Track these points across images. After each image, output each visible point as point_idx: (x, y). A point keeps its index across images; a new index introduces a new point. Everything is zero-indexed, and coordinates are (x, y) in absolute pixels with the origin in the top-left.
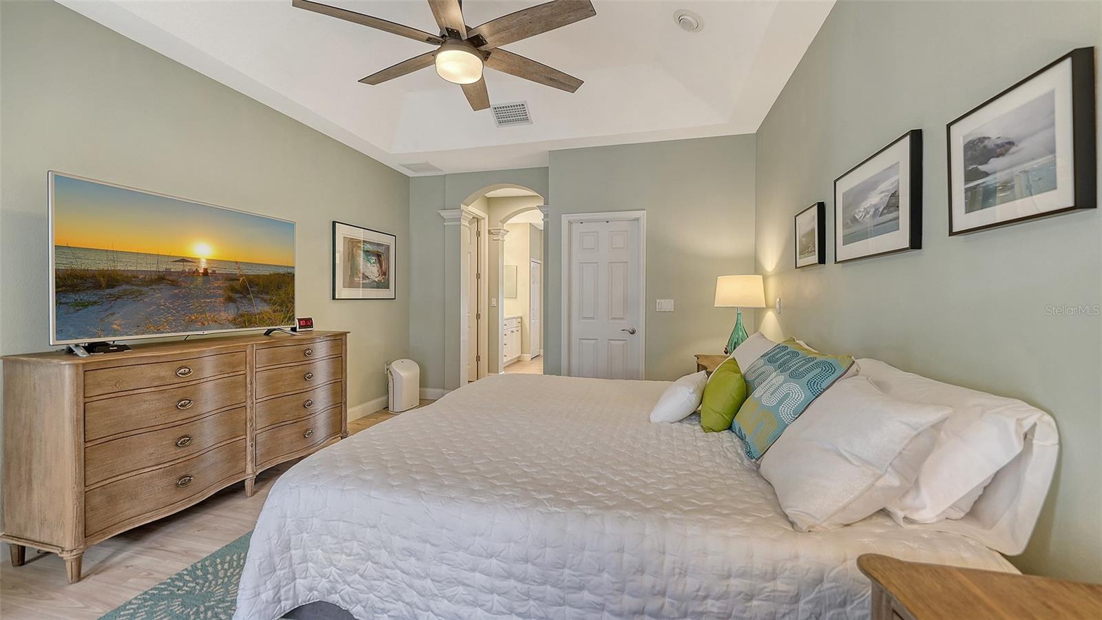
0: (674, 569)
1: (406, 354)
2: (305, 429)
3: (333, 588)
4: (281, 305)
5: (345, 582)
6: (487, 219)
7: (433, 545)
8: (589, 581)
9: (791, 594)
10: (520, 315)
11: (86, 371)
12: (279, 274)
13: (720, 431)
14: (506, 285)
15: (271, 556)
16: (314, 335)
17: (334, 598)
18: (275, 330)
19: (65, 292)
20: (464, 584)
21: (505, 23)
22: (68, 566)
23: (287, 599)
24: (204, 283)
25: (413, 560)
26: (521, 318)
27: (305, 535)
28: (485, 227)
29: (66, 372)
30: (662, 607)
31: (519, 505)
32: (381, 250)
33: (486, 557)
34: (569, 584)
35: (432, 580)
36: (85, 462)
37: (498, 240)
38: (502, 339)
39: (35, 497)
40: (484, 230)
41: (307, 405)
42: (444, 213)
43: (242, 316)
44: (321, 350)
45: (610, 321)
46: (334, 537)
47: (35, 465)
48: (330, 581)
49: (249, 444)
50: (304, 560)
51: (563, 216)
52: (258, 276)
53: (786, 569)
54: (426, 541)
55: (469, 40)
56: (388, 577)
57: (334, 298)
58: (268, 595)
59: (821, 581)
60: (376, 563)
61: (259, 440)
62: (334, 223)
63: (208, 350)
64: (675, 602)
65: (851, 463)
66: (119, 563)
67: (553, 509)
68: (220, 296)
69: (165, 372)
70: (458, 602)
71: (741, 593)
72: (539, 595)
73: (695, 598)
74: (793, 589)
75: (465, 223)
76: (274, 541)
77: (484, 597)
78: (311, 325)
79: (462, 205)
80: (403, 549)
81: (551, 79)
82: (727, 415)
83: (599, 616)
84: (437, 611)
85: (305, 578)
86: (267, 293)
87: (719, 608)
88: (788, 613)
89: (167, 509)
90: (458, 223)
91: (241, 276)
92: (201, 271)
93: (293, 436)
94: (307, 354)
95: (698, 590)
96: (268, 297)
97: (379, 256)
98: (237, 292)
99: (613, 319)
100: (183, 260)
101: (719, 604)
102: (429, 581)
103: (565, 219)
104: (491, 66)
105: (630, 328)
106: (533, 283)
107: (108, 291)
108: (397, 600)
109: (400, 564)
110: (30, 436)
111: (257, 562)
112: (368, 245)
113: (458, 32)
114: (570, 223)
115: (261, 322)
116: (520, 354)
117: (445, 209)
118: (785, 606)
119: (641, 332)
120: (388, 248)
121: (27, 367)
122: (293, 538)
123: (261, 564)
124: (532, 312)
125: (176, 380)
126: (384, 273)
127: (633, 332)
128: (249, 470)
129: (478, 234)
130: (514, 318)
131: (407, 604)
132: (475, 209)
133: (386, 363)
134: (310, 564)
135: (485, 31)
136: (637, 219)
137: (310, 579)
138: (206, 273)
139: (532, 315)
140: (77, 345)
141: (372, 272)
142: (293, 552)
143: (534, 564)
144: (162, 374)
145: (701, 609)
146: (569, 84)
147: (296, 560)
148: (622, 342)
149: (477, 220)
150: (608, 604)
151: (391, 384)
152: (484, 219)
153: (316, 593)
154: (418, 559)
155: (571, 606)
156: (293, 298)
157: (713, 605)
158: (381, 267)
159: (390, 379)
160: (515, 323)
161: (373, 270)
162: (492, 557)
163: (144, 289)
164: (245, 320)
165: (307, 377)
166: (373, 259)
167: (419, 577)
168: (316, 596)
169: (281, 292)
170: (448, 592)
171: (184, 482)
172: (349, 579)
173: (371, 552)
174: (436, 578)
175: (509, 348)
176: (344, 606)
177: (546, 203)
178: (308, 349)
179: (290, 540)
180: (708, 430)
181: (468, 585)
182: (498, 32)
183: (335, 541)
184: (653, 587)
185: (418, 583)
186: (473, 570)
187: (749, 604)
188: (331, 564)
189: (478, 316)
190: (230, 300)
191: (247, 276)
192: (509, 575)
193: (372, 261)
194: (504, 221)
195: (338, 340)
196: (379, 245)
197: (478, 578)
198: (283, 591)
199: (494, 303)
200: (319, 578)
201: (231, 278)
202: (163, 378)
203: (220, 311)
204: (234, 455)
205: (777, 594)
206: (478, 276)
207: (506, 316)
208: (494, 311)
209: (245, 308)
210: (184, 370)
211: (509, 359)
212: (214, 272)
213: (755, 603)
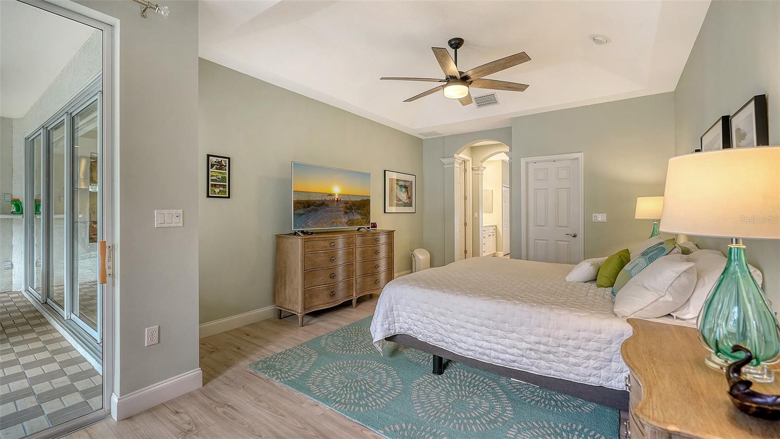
0: (554, 326)
1: (422, 246)
2: (376, 279)
3: (410, 328)
4: (364, 216)
5: (415, 325)
6: (471, 161)
7: (450, 311)
8: (516, 329)
9: (608, 340)
10: (495, 224)
11: (305, 241)
12: (364, 200)
13: (607, 287)
14: (485, 204)
15: (387, 312)
16: (378, 231)
17: (410, 332)
18: (361, 228)
19: (296, 209)
20: (464, 328)
21: (480, 69)
22: (299, 319)
23: (392, 330)
24: (337, 205)
25: (442, 317)
26: (496, 226)
27: (399, 306)
28: (469, 166)
29: (299, 241)
30: (549, 341)
31: (486, 298)
32: (407, 184)
33: (472, 317)
34: (508, 330)
35: (450, 325)
36: (305, 278)
37: (479, 174)
38: (482, 241)
39: (287, 291)
40: (469, 168)
41: (377, 267)
42: (444, 160)
43: (350, 220)
44: (383, 239)
45: (557, 228)
46: (410, 307)
47: (287, 278)
48: (409, 325)
49: (354, 282)
50: (398, 316)
51: (521, 159)
52: (356, 201)
53: (606, 330)
54: (448, 310)
55: (461, 78)
56: (432, 323)
57: (385, 212)
58: (386, 326)
59: (623, 336)
60: (427, 317)
61: (358, 282)
62: (385, 171)
63: (340, 236)
64: (554, 340)
65: (649, 290)
66: (313, 323)
67: (501, 301)
68: (342, 211)
69: (326, 244)
70: (461, 335)
71: (584, 338)
72: (495, 333)
73: (563, 339)
74: (609, 338)
75: (456, 165)
76: (388, 306)
77: (471, 333)
78: (376, 227)
79: (455, 155)
80: (439, 312)
81: (508, 87)
82: (612, 279)
83: (521, 343)
84: (452, 338)
85: (399, 323)
86: (360, 210)
87: (575, 344)
88: (607, 348)
89: (327, 305)
90: (452, 166)
91: (350, 201)
92: (336, 199)
93: (371, 282)
94: (377, 240)
95: (565, 335)
96: (359, 211)
97: (406, 187)
98: (348, 209)
99: (559, 227)
100: (330, 195)
101: (574, 342)
102: (449, 326)
103: (523, 161)
104: (474, 86)
105: (572, 233)
106: (505, 202)
107: (308, 209)
108: (436, 333)
109: (437, 318)
110: (285, 267)
111: (382, 313)
112: (402, 182)
113: (455, 77)
114: (527, 163)
115: (357, 224)
116: (495, 252)
117: (444, 158)
118: (605, 345)
119: (581, 236)
120: (411, 182)
121: (284, 239)
122: (394, 306)
123: (383, 314)
124: (504, 222)
125: (331, 248)
126: (410, 198)
127: (575, 236)
128: (354, 295)
129: (465, 170)
130: (491, 226)
131: (440, 334)
132: (463, 155)
133: (411, 250)
134: (400, 318)
135: (470, 73)
136: (577, 159)
137: (401, 324)
138: (337, 201)
139: (504, 224)
140: (298, 231)
141: (403, 197)
142: (394, 312)
143: (492, 321)
144: (326, 245)
145: (566, 343)
146: (521, 88)
147: (395, 315)
148: (567, 243)
149: (465, 162)
150: (524, 338)
151: (414, 263)
152: (469, 161)
153: (402, 330)
154: (444, 316)
155: (509, 339)
156: (370, 212)
157: (571, 342)
158: (408, 194)
159: (413, 260)
160: (491, 230)
161: (403, 196)
162: (475, 317)
163: (318, 208)
164: (351, 223)
165: (377, 252)
166: (404, 190)
167: (445, 324)
168: (402, 331)
169: (365, 209)
170: (457, 330)
171: (333, 295)
172: (416, 324)
173: (426, 312)
174: (452, 324)
175: (487, 247)
176: (413, 335)
177: (511, 150)
178: (377, 238)
179: (393, 307)
180: (599, 286)
181: (465, 328)
182: (477, 73)
183: (411, 308)
184: (544, 333)
185: (444, 326)
186: (467, 322)
187: (588, 343)
188: (409, 318)
189: (465, 224)
190: (346, 213)
191: (352, 201)
192: (482, 325)
193: (404, 191)
194: (482, 161)
195: (390, 234)
196: (405, 181)
197: (469, 326)
198: (391, 326)
199: (476, 215)
200: (404, 324)
201: (346, 202)
202: (326, 247)
203: (342, 218)
204: (349, 286)
205: (601, 339)
206: (465, 198)
207: (484, 225)
208: (476, 221)
209: (351, 217)
210: (333, 245)
211: (488, 254)
212: (340, 200)
213: (591, 343)
